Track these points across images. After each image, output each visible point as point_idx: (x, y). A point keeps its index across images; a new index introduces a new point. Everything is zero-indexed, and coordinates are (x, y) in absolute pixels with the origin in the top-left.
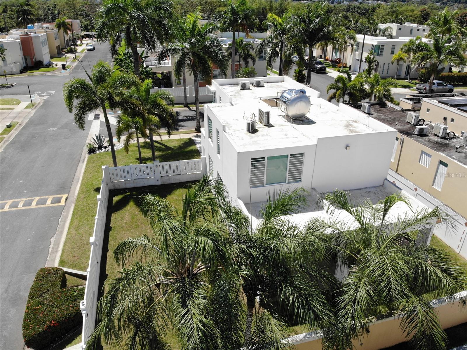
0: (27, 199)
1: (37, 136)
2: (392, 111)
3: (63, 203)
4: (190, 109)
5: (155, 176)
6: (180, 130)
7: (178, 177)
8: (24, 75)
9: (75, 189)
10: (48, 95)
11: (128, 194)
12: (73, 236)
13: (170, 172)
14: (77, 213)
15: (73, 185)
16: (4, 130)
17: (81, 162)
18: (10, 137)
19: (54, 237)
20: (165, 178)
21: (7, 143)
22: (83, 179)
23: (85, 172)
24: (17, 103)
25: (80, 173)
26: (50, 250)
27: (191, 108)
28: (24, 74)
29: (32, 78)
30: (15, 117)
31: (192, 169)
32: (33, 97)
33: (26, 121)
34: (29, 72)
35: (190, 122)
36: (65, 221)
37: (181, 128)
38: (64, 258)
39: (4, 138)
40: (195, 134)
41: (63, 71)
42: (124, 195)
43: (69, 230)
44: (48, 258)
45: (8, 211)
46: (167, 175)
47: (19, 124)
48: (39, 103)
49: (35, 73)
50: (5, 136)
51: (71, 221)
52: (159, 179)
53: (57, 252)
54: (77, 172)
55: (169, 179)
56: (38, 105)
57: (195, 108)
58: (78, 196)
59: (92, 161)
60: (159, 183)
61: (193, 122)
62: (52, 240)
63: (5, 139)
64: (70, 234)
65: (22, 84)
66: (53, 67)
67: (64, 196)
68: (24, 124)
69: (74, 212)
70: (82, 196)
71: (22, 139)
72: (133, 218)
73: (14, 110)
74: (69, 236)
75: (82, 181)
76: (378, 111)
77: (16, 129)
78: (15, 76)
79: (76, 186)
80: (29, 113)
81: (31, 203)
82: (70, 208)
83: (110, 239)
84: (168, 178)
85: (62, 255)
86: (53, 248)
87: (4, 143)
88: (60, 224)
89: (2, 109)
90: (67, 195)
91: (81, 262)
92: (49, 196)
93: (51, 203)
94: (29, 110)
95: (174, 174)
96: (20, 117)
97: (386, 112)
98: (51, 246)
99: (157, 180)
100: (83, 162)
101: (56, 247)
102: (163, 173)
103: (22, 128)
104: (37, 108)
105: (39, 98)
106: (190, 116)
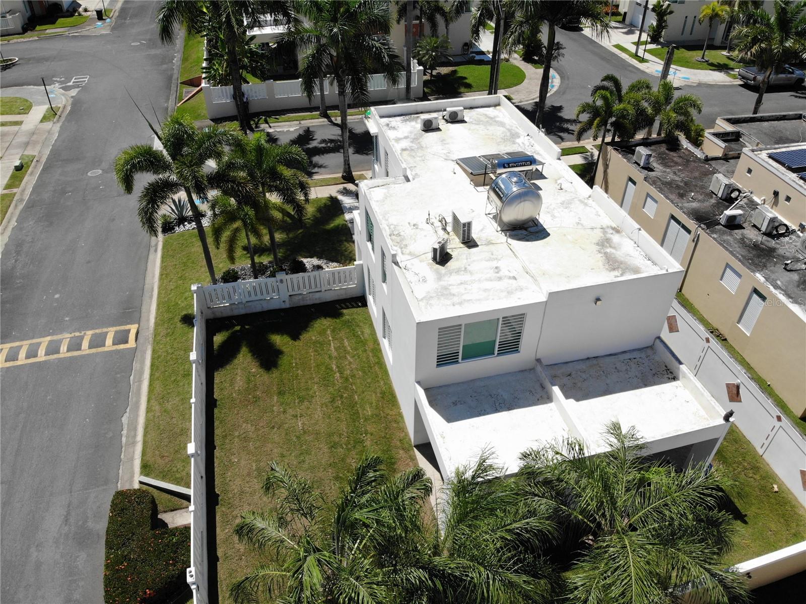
0: (72, 335)
1: (70, 189)
2: (689, 159)
3: (132, 343)
4: (331, 121)
5: (279, 295)
6: (316, 177)
7: (317, 295)
8: (31, 37)
9: (149, 311)
10: (78, 87)
11: (238, 328)
12: (156, 415)
13: (305, 287)
14: (157, 369)
15: (144, 303)
16: (13, 177)
17: (152, 250)
18: (23, 191)
19: (127, 414)
20: (297, 298)
21: (21, 207)
22: (159, 293)
23: (161, 275)
24: (26, 108)
25: (153, 277)
26: (124, 439)
27: (333, 119)
28: (29, 33)
29: (45, 45)
30: (27, 144)
31: (340, 282)
32: (52, 92)
33: (47, 152)
34: (38, 28)
35: (332, 155)
36: (140, 381)
37: (316, 170)
38: (147, 458)
39: (15, 194)
40: (341, 187)
41: (99, 23)
42: (230, 331)
43: (149, 401)
44: (122, 456)
45: (45, 362)
46: (300, 292)
47: (35, 160)
48: (64, 107)
49: (50, 30)
50: (15, 190)
51: (150, 385)
52: (286, 298)
53: (134, 443)
54: (147, 272)
55: (303, 299)
56: (62, 112)
57: (339, 120)
58: (155, 329)
59: (171, 253)
60: (287, 305)
61: (337, 154)
62: (125, 420)
63: (16, 198)
64: (151, 411)
65: (29, 59)
66: (80, 15)
67: (133, 328)
68: (44, 160)
69: (152, 365)
70: (163, 332)
71: (46, 196)
72: (249, 381)
73: (24, 127)
74: (150, 415)
75: (159, 297)
76: (663, 159)
77: (32, 173)
78: (15, 40)
79: (150, 306)
80: (49, 132)
81: (81, 345)
82: (145, 352)
83: (215, 424)
84: (300, 297)
85: (144, 453)
86: (127, 437)
87: (16, 206)
88: (134, 388)
89: (3, 124)
90: (137, 326)
91: (175, 469)
92: (107, 327)
93: (114, 344)
94: (48, 125)
95: (311, 291)
96: (35, 143)
97: (677, 163)
98: (124, 432)
99: (284, 302)
100: (156, 251)
101: (133, 433)
102: (293, 290)
103: (43, 170)
104: (63, 119)
105: (63, 95)
106: (331, 141)
